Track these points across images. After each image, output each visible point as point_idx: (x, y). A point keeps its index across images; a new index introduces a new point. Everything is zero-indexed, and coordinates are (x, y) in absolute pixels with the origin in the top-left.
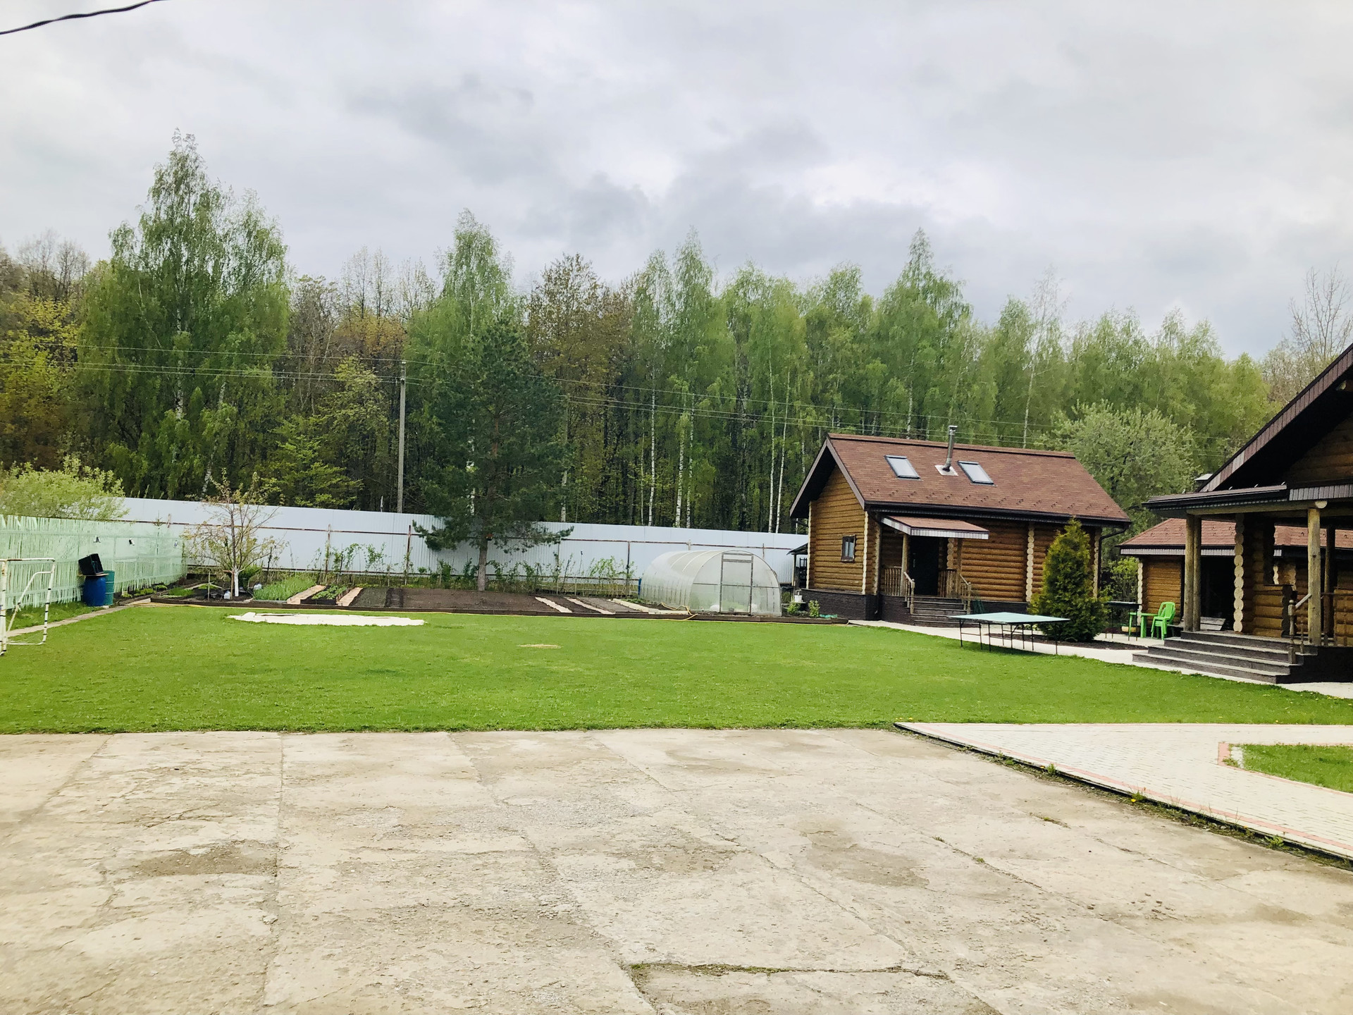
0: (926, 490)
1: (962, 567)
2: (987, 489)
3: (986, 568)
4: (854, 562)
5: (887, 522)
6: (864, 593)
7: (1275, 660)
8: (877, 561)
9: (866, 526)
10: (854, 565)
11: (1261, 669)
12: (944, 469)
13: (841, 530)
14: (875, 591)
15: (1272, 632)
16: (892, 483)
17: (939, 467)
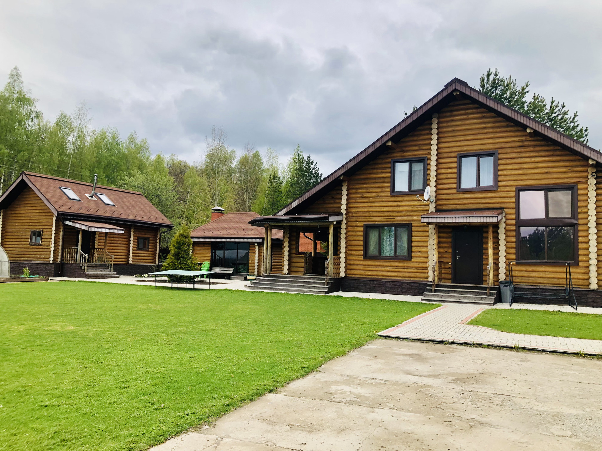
0: (86, 208)
1: (107, 247)
2: (113, 208)
3: (112, 248)
4: (41, 245)
5: (68, 223)
6: (51, 262)
7: (318, 285)
8: (60, 244)
9: (54, 225)
10: (41, 247)
11: (314, 289)
12: (90, 196)
13: (30, 227)
14: (59, 260)
15: (300, 273)
16: (68, 202)
17: (88, 195)
